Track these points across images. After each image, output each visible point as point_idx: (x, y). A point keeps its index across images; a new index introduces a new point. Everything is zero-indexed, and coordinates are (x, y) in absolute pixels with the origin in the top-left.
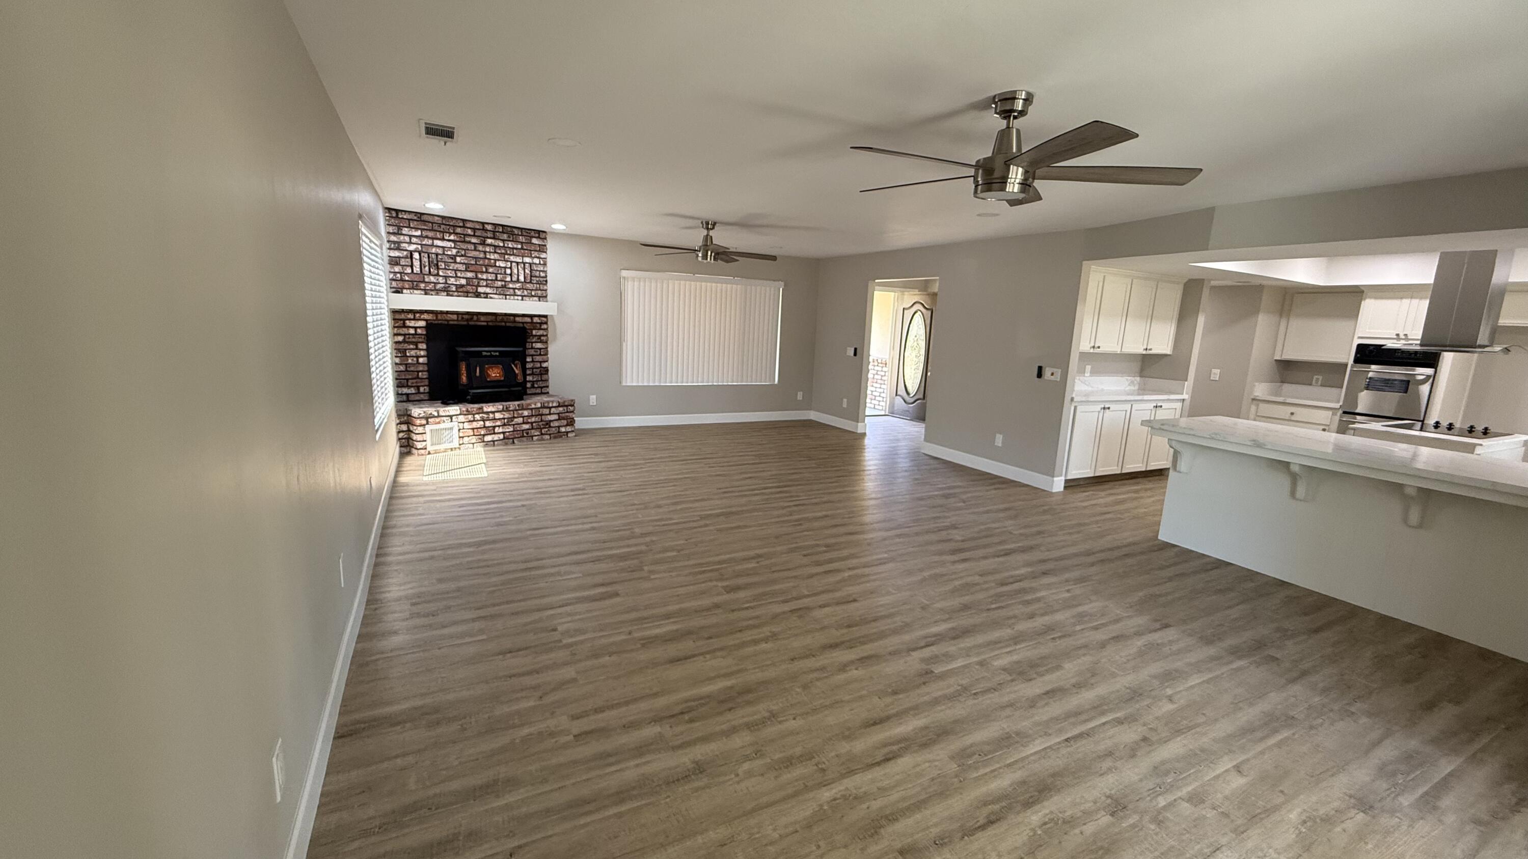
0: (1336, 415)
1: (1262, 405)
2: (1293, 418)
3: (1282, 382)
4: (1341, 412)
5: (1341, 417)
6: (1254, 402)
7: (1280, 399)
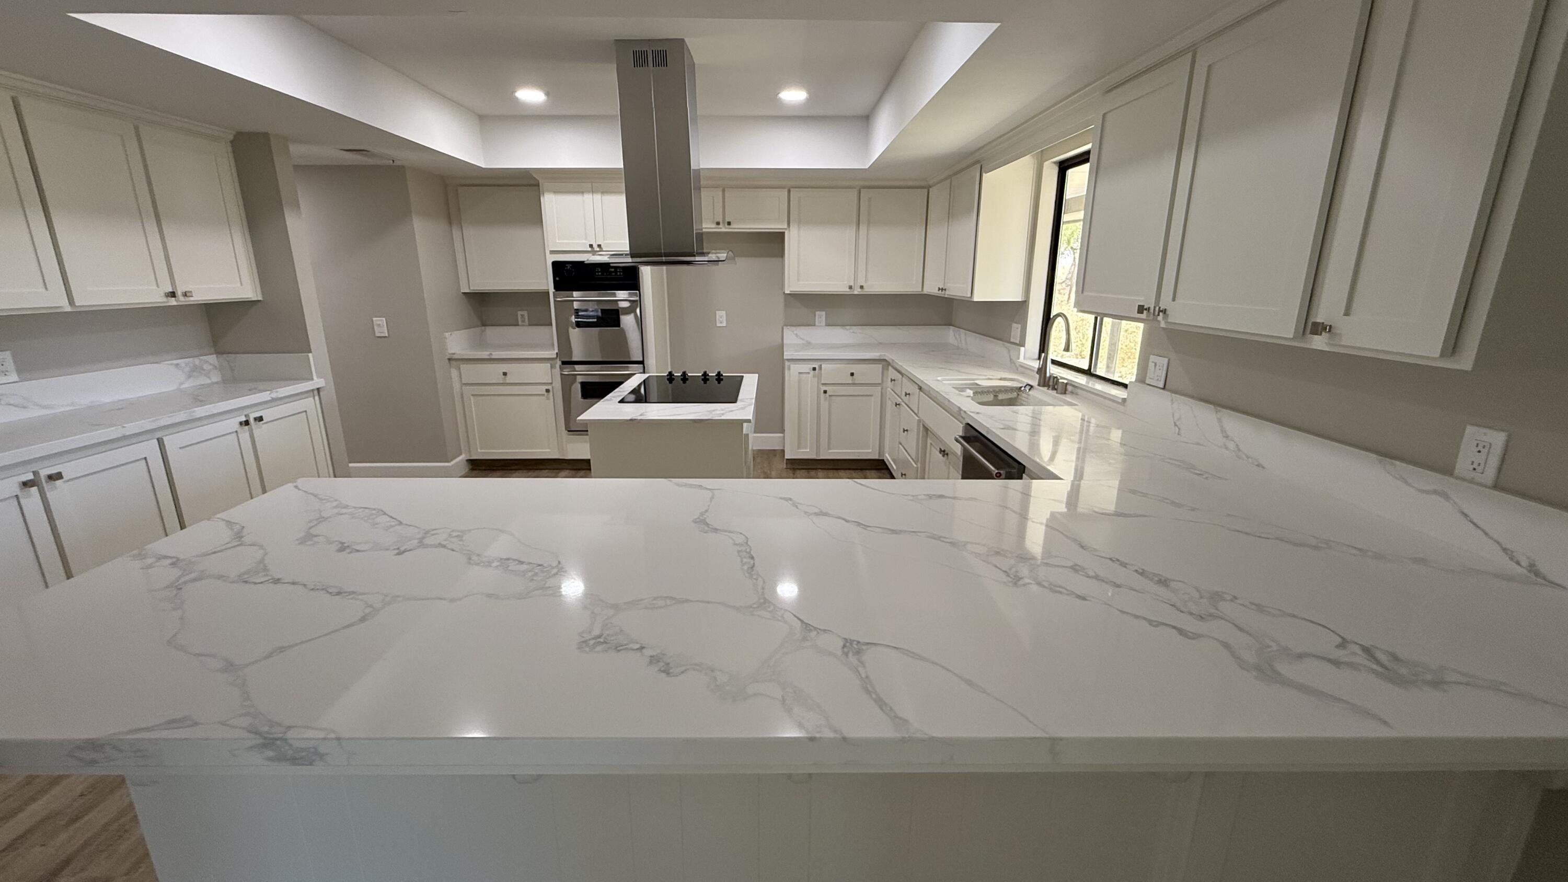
0: (555, 368)
1: (464, 367)
2: (509, 379)
3: (484, 324)
4: (559, 363)
5: (561, 369)
6: (453, 363)
7: (484, 354)
